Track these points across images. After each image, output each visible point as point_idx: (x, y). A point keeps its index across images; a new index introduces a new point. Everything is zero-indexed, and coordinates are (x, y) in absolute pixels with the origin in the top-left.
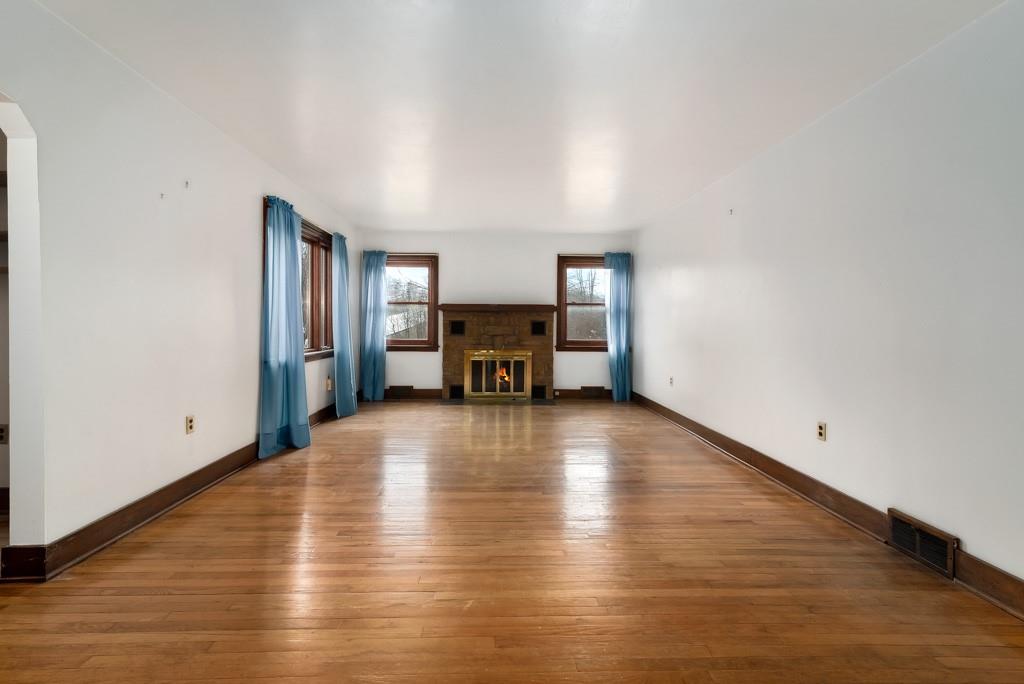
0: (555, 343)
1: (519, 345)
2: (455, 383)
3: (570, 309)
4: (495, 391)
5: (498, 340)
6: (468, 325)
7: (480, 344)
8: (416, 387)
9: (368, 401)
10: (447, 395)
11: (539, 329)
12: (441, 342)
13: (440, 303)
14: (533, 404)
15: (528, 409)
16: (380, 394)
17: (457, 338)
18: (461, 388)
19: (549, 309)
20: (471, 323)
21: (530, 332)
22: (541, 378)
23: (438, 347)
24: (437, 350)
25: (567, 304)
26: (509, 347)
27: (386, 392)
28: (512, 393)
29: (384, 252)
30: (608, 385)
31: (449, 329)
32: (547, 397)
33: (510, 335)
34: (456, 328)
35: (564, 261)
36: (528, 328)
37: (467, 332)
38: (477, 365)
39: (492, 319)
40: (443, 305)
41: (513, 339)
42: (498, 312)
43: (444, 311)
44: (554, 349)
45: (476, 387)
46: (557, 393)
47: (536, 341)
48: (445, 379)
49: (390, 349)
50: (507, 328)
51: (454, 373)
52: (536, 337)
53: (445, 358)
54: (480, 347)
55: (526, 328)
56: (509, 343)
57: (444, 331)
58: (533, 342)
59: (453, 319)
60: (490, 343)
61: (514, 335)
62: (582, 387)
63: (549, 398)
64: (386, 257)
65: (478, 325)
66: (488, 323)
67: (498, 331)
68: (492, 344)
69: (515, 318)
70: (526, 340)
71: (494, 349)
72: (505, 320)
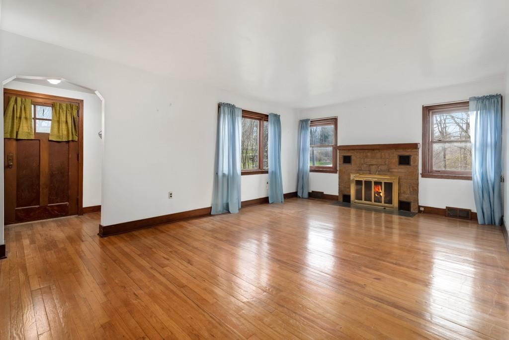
0: (420, 171)
1: (389, 172)
2: (346, 193)
3: (436, 146)
4: (371, 201)
5: (373, 168)
6: (353, 158)
7: (361, 170)
8: (325, 193)
9: (300, 197)
10: (341, 199)
11: (405, 160)
12: (338, 169)
13: (338, 145)
14: (400, 214)
15: (396, 218)
16: (306, 195)
17: (347, 166)
18: (349, 196)
19: (415, 146)
20: (355, 157)
21: (397, 163)
23: (337, 171)
24: (336, 173)
25: (433, 142)
26: (381, 172)
27: (309, 193)
28: (382, 203)
29: (309, 120)
31: (342, 160)
32: (412, 210)
33: (382, 165)
34: (347, 160)
35: (428, 110)
36: (396, 160)
37: (353, 162)
38: (359, 183)
39: (369, 154)
40: (340, 146)
41: (384, 168)
42: (373, 150)
43: (339, 150)
44: (420, 176)
45: (359, 197)
46: (422, 209)
47: (403, 169)
48: (340, 191)
49: (312, 171)
50: (380, 160)
51: (345, 187)
52: (402, 166)
53: (340, 178)
54: (361, 172)
55: (394, 160)
56: (381, 170)
57: (340, 161)
58: (400, 170)
59: (345, 155)
60: (367, 170)
61: (385, 164)
62: (447, 207)
63: (414, 211)
64: (309, 122)
65: (360, 158)
66: (367, 157)
67: (373, 162)
68: (369, 171)
69: (386, 154)
70: (395, 169)
71: (370, 174)
72: (378, 154)
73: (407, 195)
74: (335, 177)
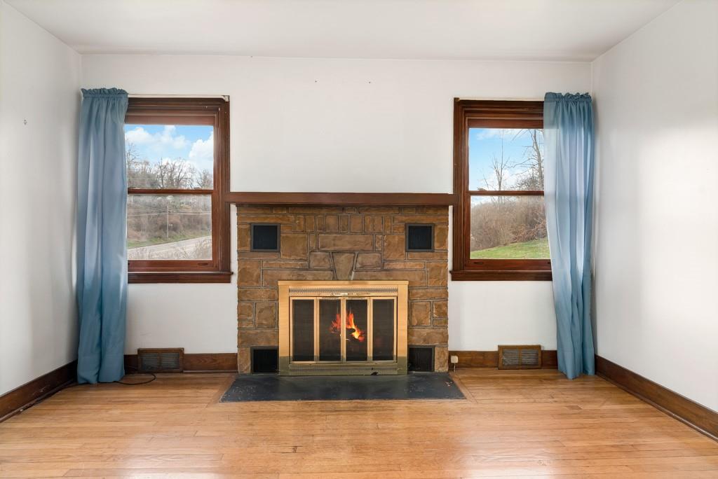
0: (450, 266)
1: (384, 271)
2: (262, 344)
3: (475, 202)
4: (338, 359)
5: (343, 262)
6: (284, 232)
7: (308, 269)
8: (189, 350)
10: (245, 366)
11: (421, 238)
12: (235, 267)
16: (114, 365)
17: (265, 257)
18: (274, 352)
20: (289, 226)
21: (403, 246)
22: (425, 332)
23: (230, 273)
24: (228, 281)
25: (470, 193)
26: (362, 273)
27: (128, 360)
28: (371, 362)
29: (122, 92)
30: (549, 345)
31: (249, 240)
32: (437, 367)
33: (367, 252)
36: (400, 237)
37: (283, 246)
38: (303, 309)
39: (331, 221)
40: (238, 194)
41: (371, 259)
42: (342, 208)
43: (239, 206)
44: (449, 276)
45: (302, 352)
46: (455, 359)
47: (416, 262)
48: (243, 337)
50: (361, 238)
51: (261, 325)
52: (416, 254)
53: (241, 296)
54: (309, 275)
55: (397, 239)
56: (363, 266)
57: (240, 244)
58: (409, 265)
59: (257, 221)
60: (327, 266)
61: (374, 250)
62: (500, 347)
63: (440, 370)
64: (125, 103)
65: (304, 232)
66: (324, 229)
67: (345, 243)
68: (333, 270)
69: (374, 220)
70: (396, 261)
71: (335, 278)
72: (356, 220)
73: (427, 330)
74: (224, 296)
